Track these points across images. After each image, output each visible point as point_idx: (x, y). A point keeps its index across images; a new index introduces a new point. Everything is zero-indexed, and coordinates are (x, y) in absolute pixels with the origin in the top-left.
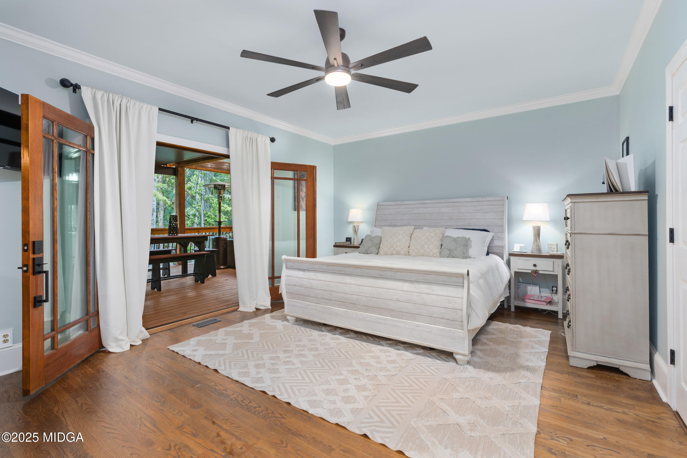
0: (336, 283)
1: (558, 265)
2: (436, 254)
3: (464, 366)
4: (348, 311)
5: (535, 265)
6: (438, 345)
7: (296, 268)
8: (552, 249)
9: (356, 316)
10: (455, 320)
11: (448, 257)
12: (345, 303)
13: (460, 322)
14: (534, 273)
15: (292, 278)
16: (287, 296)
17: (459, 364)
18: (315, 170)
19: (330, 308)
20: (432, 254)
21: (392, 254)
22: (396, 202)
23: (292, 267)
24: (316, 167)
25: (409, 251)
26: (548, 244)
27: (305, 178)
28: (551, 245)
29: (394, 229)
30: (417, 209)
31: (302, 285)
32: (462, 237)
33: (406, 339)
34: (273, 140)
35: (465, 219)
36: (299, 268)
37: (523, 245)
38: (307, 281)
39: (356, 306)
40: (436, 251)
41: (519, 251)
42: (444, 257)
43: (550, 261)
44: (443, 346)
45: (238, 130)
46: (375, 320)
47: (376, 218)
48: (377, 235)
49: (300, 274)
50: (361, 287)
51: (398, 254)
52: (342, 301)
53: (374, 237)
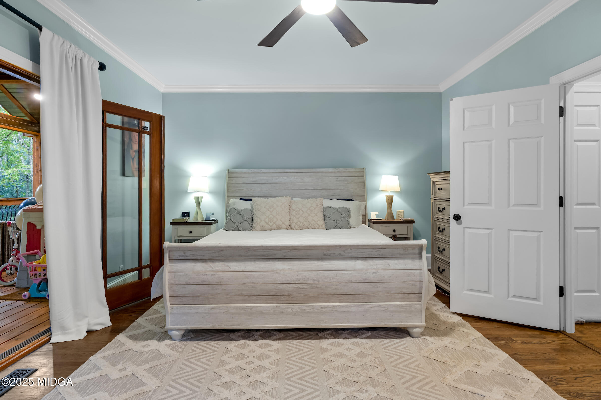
0: (262, 273)
1: (411, 229)
2: (321, 226)
3: (422, 338)
4: (280, 306)
5: (394, 231)
6: (395, 323)
7: (189, 258)
8: (400, 216)
9: (292, 310)
10: (413, 293)
11: (334, 228)
12: (275, 297)
13: (418, 295)
14: (394, 237)
15: (182, 274)
16: (170, 302)
17: (415, 337)
18: (163, 121)
19: (251, 306)
20: (318, 226)
21: (271, 230)
22: (252, 170)
23: (180, 258)
24: (164, 116)
25: (291, 224)
26: (397, 211)
27: (148, 131)
28: (400, 212)
29: (270, 200)
30: (277, 178)
31: (202, 282)
32: (342, 208)
33: (358, 324)
34: (102, 67)
35: (329, 189)
36: (195, 258)
37: (377, 213)
38: (212, 275)
39: (292, 298)
40: (322, 223)
41: (376, 219)
42: (330, 229)
43: (405, 226)
44: (400, 322)
45: (56, 37)
46: (318, 310)
47: (228, 188)
48: (246, 208)
49: (199, 266)
50: (300, 273)
51: (279, 228)
52: (272, 294)
53: (242, 211)
